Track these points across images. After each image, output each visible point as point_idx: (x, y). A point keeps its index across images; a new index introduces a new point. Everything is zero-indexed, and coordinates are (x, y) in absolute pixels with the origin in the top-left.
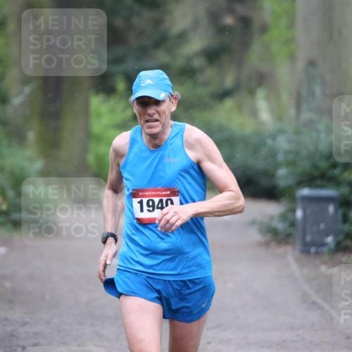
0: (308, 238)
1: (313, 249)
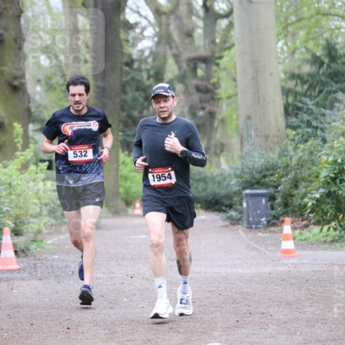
0: (251, 219)
1: (254, 226)
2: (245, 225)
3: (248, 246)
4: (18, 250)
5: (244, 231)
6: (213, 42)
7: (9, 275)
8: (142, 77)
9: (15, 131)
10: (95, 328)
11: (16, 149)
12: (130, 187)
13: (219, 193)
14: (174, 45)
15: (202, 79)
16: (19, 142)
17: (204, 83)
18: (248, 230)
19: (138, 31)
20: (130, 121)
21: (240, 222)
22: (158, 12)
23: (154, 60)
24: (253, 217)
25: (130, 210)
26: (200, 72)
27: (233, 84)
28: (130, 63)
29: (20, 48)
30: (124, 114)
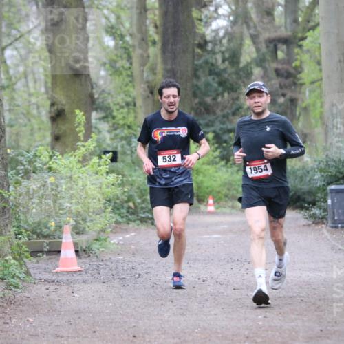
0: (336, 218)
1: (340, 225)
2: (330, 224)
3: (333, 248)
4: (79, 249)
5: (328, 231)
6: (296, 21)
7: (69, 277)
8: (216, 59)
9: (77, 119)
10: (163, 337)
11: (78, 139)
13: (301, 189)
15: (283, 62)
16: (81, 131)
17: (285, 66)
18: (334, 229)
19: (211, 8)
21: (325, 221)
23: (229, 41)
24: (339, 216)
25: (202, 207)
26: (280, 55)
27: (318, 67)
28: (203, 45)
30: (197, 101)
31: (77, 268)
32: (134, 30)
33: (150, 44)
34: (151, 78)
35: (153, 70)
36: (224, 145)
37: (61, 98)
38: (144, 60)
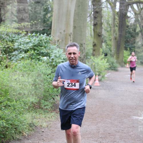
7: (97, 87)
8: (131, 30)
12: (126, 60)
14: (139, 22)
16: (101, 53)
19: (130, 19)
20: (127, 42)
22: (136, 14)
23: (134, 26)
28: (128, 27)
29: (101, 26)
30: (125, 40)
31: (99, 85)
32: (112, 24)
33: (116, 26)
34: (116, 36)
35: (116, 34)
36: (131, 50)
37: (96, 42)
38: (114, 31)
